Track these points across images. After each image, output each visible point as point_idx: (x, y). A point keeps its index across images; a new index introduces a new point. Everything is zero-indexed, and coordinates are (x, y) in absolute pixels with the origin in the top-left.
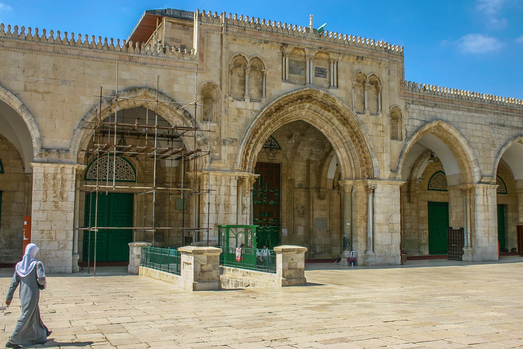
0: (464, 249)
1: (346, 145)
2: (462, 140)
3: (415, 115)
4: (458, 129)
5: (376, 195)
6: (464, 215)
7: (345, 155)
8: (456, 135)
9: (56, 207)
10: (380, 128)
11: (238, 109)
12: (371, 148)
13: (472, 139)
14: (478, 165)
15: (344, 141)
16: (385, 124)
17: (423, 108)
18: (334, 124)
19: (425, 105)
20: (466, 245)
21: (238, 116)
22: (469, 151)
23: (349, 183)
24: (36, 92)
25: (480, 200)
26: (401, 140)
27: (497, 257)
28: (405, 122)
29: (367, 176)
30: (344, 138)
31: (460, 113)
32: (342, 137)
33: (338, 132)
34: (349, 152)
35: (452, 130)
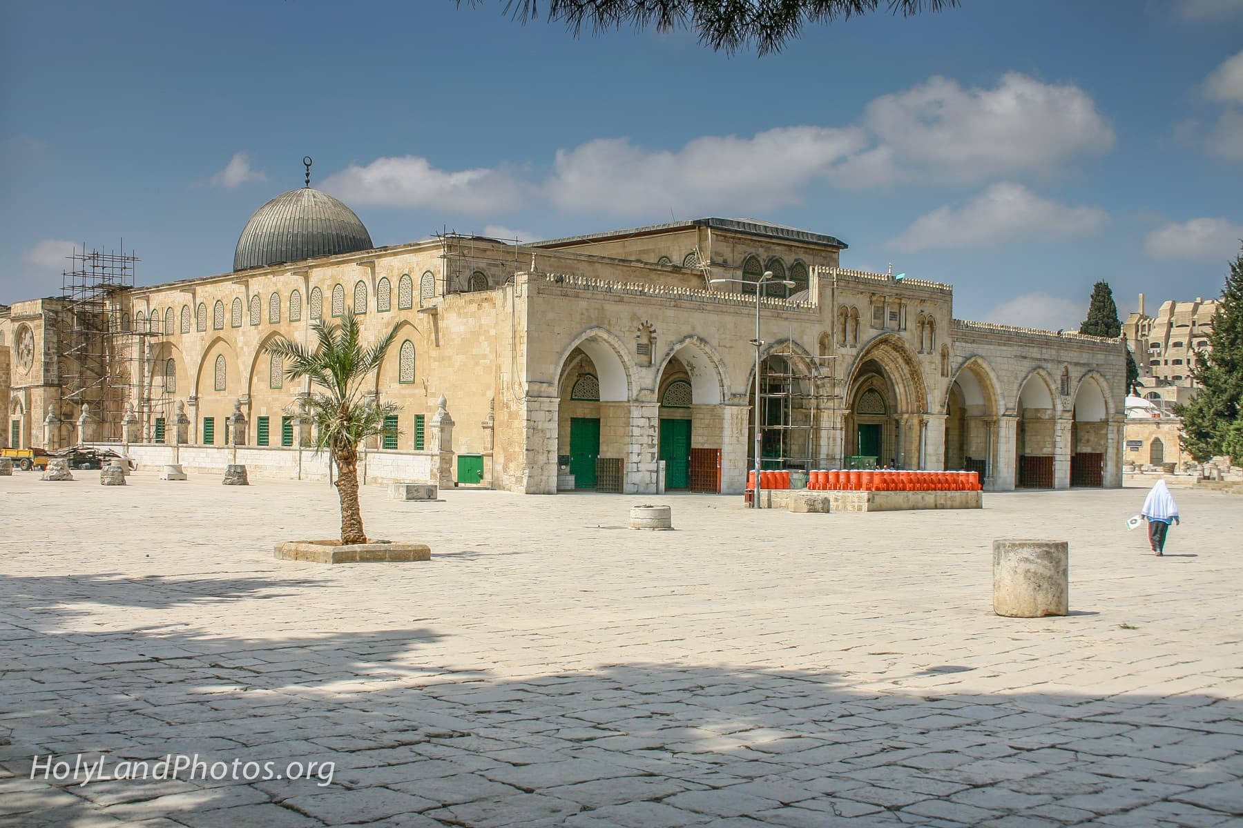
0: (985, 479)
1: (905, 382)
2: (992, 375)
3: (958, 353)
4: (990, 363)
5: (928, 428)
6: (986, 447)
7: (902, 390)
8: (988, 369)
9: (738, 440)
10: (933, 366)
11: (843, 355)
12: (927, 386)
13: (1000, 373)
14: (1004, 397)
15: (904, 378)
16: (937, 362)
17: (964, 344)
18: (898, 362)
19: (966, 342)
20: (987, 475)
21: (843, 361)
22: (997, 385)
23: (906, 416)
24: (725, 347)
25: (1003, 432)
26: (947, 376)
27: (1013, 488)
28: (951, 359)
29: (922, 411)
30: (905, 375)
31: (992, 347)
32: (902, 374)
33: (900, 369)
34: (907, 388)
35: (985, 365)
